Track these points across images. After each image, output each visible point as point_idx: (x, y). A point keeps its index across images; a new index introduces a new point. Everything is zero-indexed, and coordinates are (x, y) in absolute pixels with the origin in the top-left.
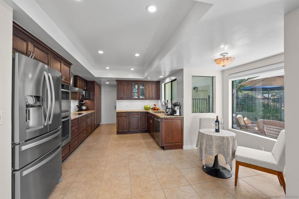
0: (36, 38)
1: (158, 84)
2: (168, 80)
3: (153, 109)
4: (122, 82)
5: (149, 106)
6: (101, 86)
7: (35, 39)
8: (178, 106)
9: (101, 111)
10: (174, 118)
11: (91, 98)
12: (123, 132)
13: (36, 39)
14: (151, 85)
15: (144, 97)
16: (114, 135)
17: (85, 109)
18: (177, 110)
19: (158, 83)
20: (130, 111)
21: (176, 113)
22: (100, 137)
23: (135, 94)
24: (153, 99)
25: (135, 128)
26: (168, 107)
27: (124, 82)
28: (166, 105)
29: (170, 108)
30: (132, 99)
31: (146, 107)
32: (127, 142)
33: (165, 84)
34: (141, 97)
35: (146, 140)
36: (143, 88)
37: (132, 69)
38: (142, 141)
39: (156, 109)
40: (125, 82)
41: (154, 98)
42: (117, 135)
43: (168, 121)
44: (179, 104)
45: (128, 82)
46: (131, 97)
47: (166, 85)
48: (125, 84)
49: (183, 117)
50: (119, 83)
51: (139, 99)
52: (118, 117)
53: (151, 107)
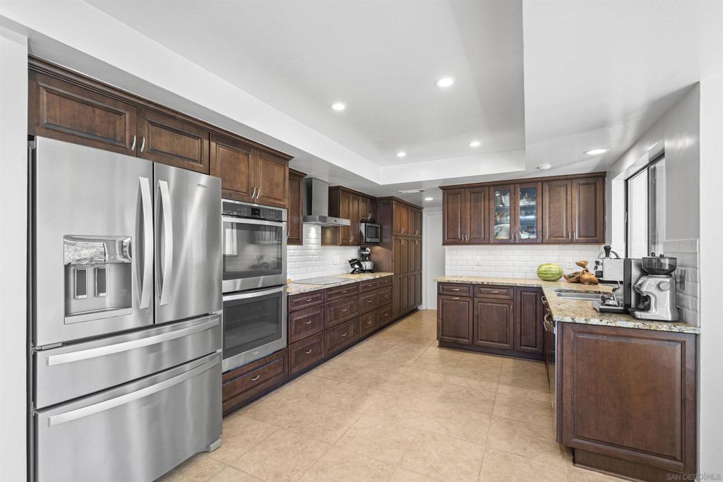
0: (150, 103)
1: (595, 184)
2: (634, 161)
3: (573, 279)
4: (457, 191)
5: (555, 269)
6: (421, 209)
7: (149, 105)
8: (668, 273)
9: (421, 274)
10: (631, 333)
11: (384, 240)
12: (455, 342)
13: (152, 106)
14: (563, 189)
15: (533, 237)
16: (431, 348)
17: (371, 268)
18: (656, 292)
19: (596, 181)
20: (480, 281)
21: (647, 309)
22: (392, 346)
23: (501, 228)
24: (572, 242)
25: (496, 339)
26: (606, 278)
27: (463, 190)
28: (600, 268)
29: (615, 282)
30: (489, 243)
31: (543, 268)
32: (452, 379)
33: (626, 181)
34: (524, 236)
35: (520, 392)
36: (533, 203)
37: (475, 144)
38: (505, 390)
39: (586, 280)
40: (467, 190)
41: (576, 236)
42: (438, 349)
43: (597, 341)
44: (673, 267)
45: (477, 190)
46: (487, 236)
47: (631, 182)
48: (468, 195)
49: (697, 336)
50: (448, 195)
51: (515, 243)
52: (443, 297)
53: (568, 272)
